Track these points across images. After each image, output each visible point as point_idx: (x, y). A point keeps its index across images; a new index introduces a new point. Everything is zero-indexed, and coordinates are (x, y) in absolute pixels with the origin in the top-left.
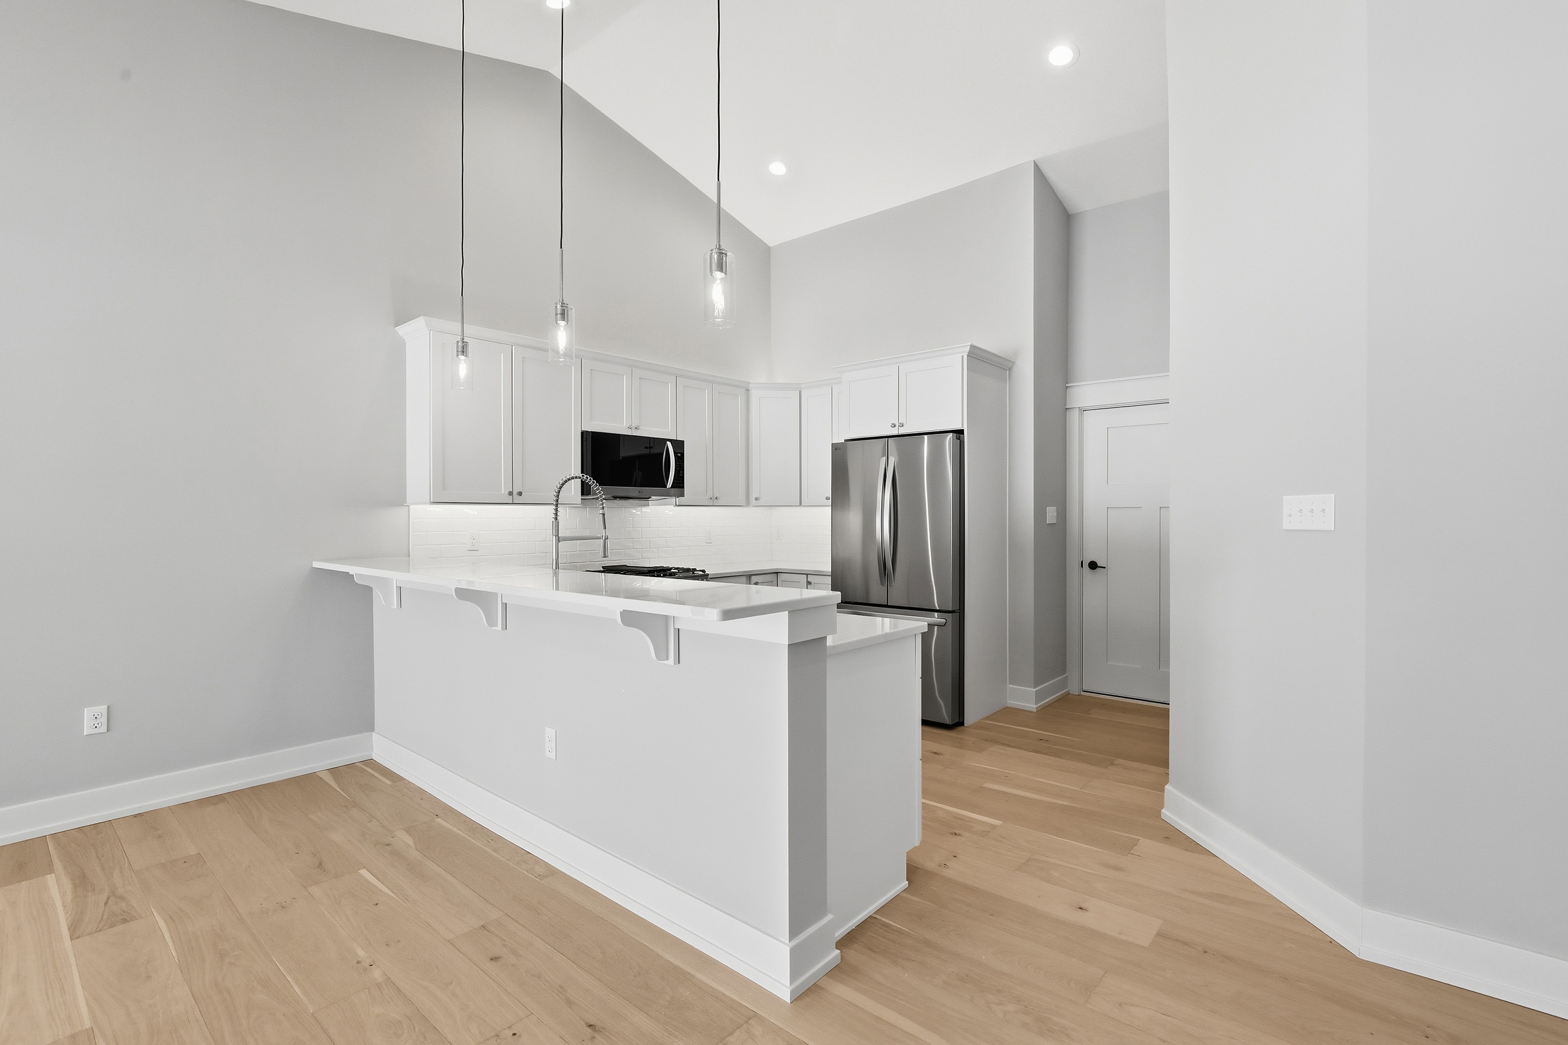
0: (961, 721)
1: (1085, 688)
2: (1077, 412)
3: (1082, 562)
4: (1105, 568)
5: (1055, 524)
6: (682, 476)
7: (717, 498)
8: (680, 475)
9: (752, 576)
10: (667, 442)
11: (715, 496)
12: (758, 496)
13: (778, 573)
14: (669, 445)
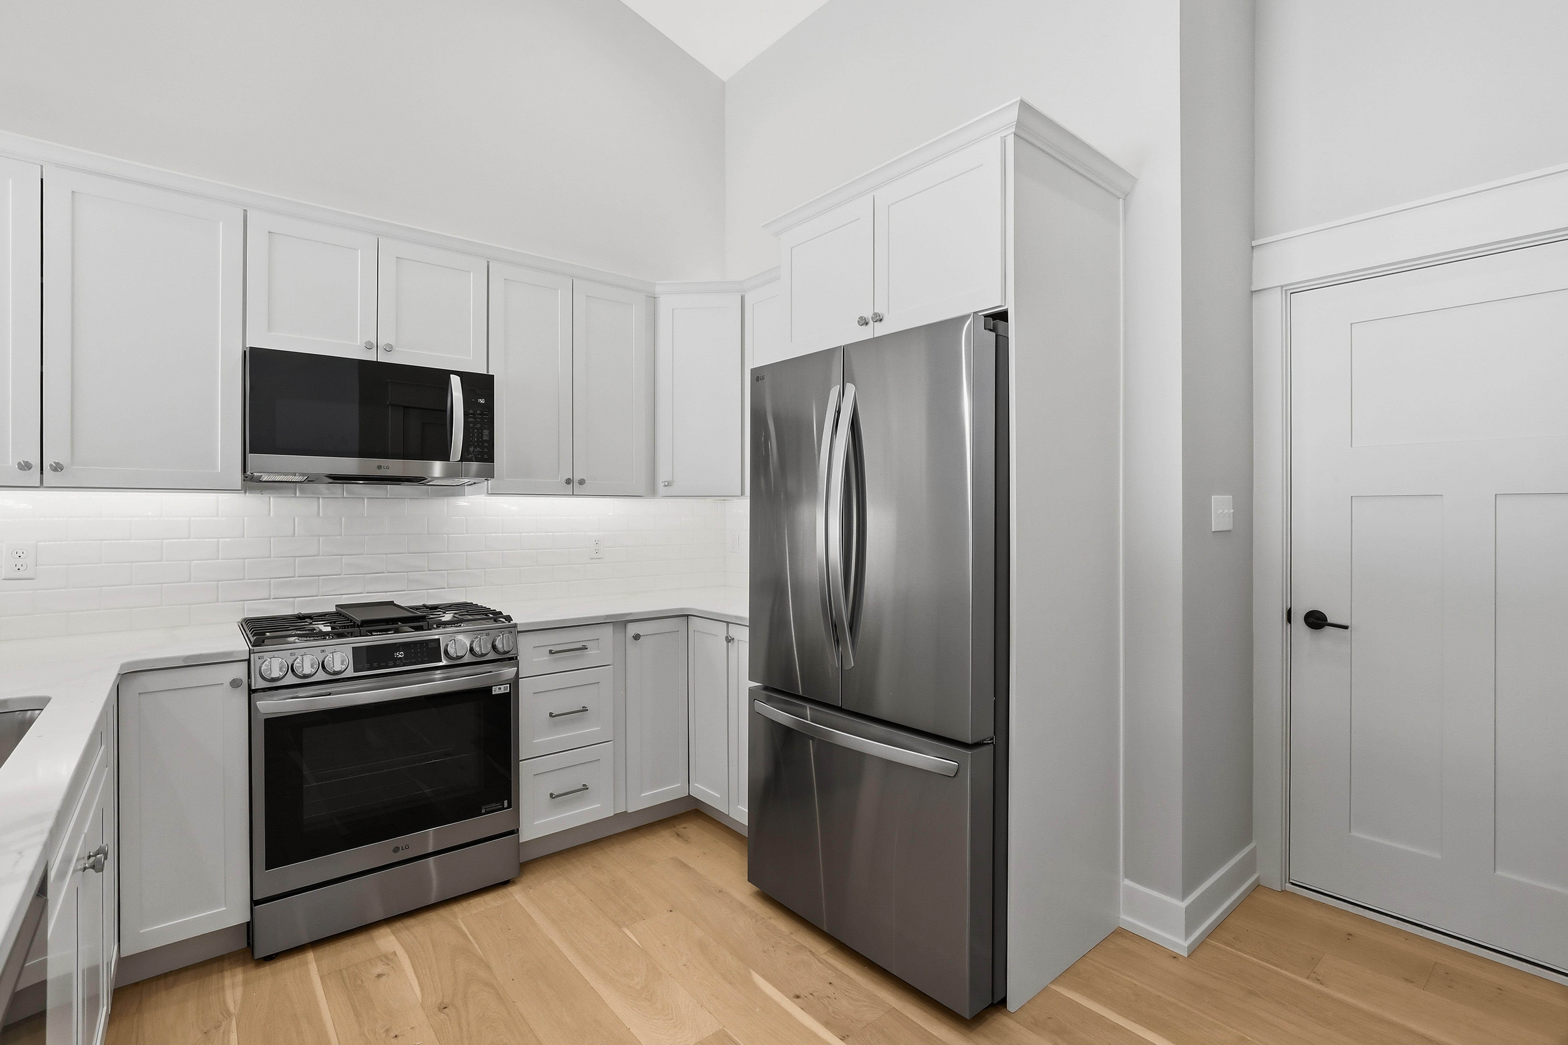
0: (998, 998)
1: (1294, 878)
2: (1275, 299)
3: (1289, 612)
4: (1346, 627)
5: (1229, 531)
6: (486, 438)
7: (582, 482)
8: (482, 437)
9: (629, 624)
10: (451, 375)
11: (577, 478)
12: (669, 479)
13: (689, 617)
14: (455, 381)
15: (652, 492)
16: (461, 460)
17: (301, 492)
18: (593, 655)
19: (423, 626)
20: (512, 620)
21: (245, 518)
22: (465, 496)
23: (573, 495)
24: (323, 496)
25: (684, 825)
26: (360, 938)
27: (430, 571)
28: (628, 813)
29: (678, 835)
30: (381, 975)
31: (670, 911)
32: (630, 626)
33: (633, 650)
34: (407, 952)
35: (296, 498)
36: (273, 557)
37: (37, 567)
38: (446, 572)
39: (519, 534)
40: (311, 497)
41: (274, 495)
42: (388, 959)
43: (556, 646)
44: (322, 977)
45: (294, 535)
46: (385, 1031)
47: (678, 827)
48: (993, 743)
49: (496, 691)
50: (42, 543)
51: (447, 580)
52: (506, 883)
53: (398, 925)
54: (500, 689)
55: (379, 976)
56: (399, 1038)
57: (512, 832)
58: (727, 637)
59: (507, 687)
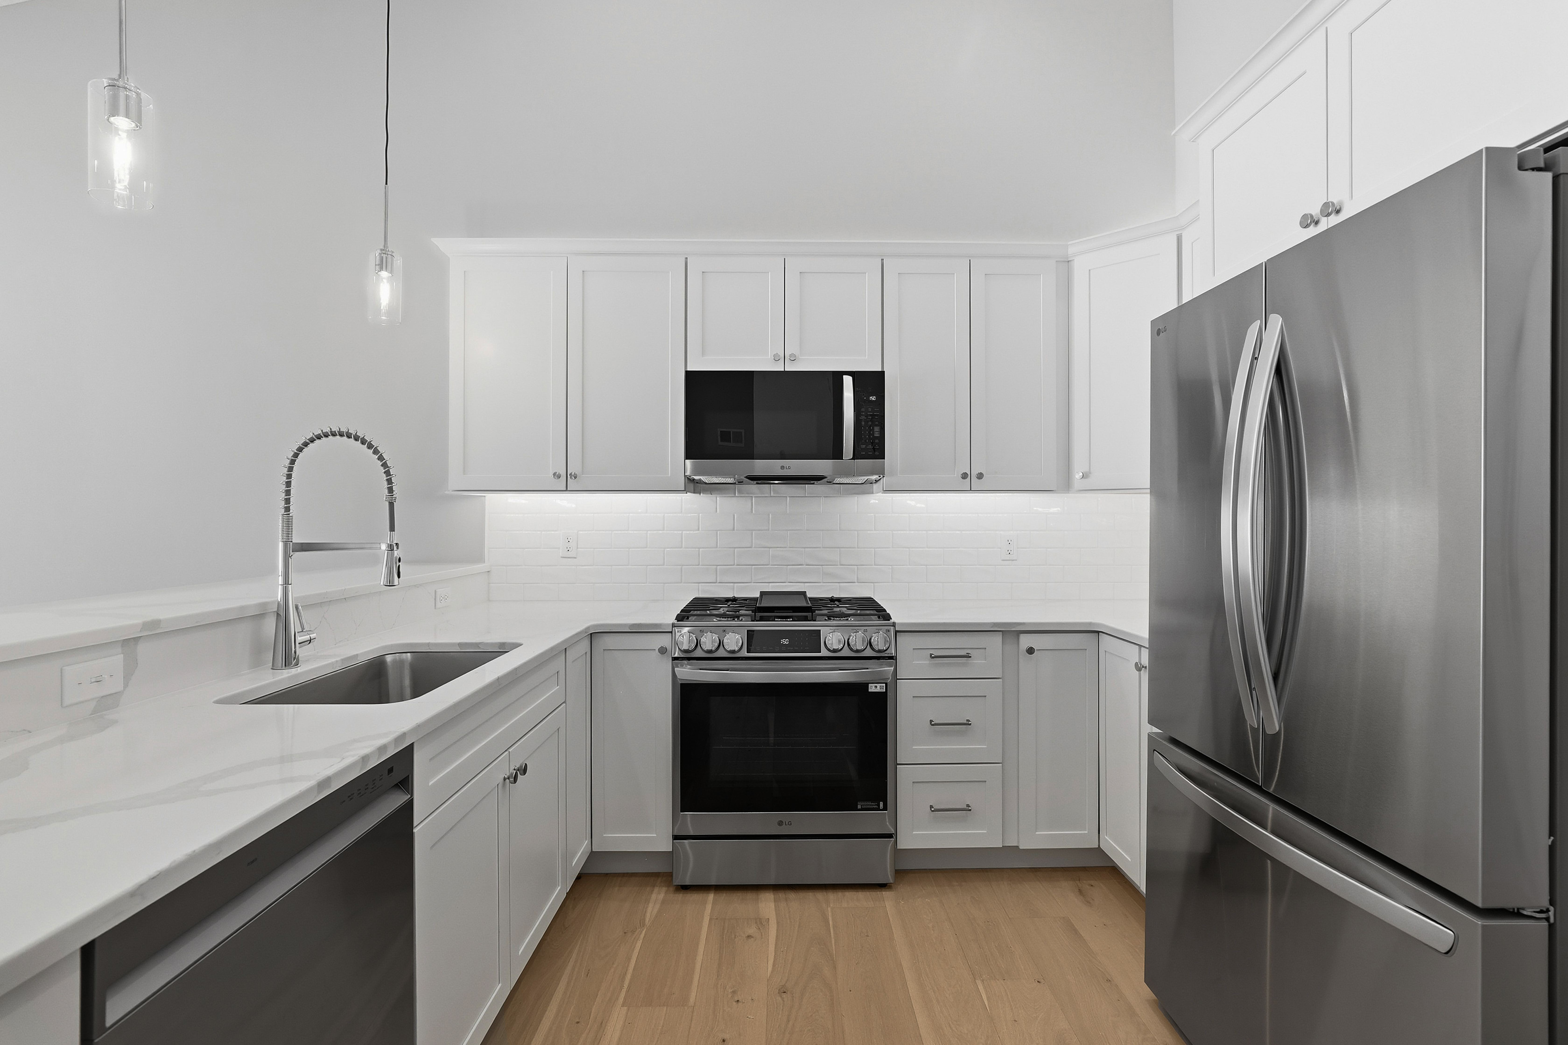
6: (877, 435)
7: (980, 476)
8: (873, 434)
9: (1021, 635)
10: (844, 376)
11: (975, 473)
12: (1086, 469)
13: (1100, 634)
14: (848, 381)
15: (1066, 485)
16: (853, 458)
17: (739, 492)
18: (978, 665)
19: (807, 616)
20: (891, 619)
21: (700, 515)
22: (873, 493)
23: (971, 490)
24: (755, 496)
25: (1092, 882)
26: (750, 895)
27: (842, 565)
28: (1019, 848)
29: (1080, 891)
30: (751, 936)
31: (1038, 982)
32: (1023, 637)
33: (1026, 664)
34: (778, 923)
35: (736, 498)
36: (719, 548)
37: (578, 549)
38: (856, 567)
39: (925, 532)
40: (747, 497)
41: (720, 496)
42: (761, 923)
43: (936, 650)
44: (710, 919)
45: (734, 530)
46: (732, 991)
47: (1085, 882)
48: (1547, 919)
49: (872, 688)
50: (581, 532)
51: (857, 575)
52: (883, 886)
53: (781, 895)
54: (876, 687)
55: (749, 937)
56: (740, 1004)
57: (890, 836)
58: (1136, 664)
59: (883, 686)
